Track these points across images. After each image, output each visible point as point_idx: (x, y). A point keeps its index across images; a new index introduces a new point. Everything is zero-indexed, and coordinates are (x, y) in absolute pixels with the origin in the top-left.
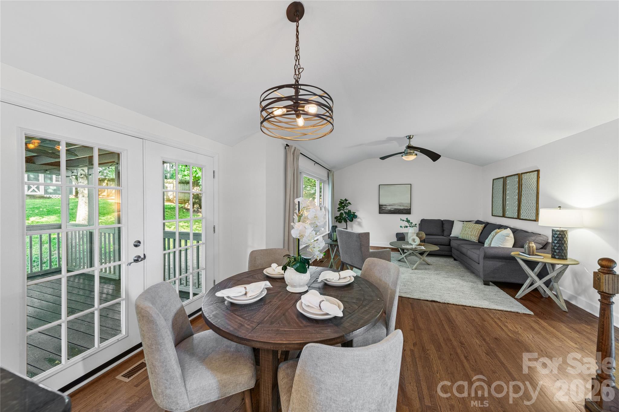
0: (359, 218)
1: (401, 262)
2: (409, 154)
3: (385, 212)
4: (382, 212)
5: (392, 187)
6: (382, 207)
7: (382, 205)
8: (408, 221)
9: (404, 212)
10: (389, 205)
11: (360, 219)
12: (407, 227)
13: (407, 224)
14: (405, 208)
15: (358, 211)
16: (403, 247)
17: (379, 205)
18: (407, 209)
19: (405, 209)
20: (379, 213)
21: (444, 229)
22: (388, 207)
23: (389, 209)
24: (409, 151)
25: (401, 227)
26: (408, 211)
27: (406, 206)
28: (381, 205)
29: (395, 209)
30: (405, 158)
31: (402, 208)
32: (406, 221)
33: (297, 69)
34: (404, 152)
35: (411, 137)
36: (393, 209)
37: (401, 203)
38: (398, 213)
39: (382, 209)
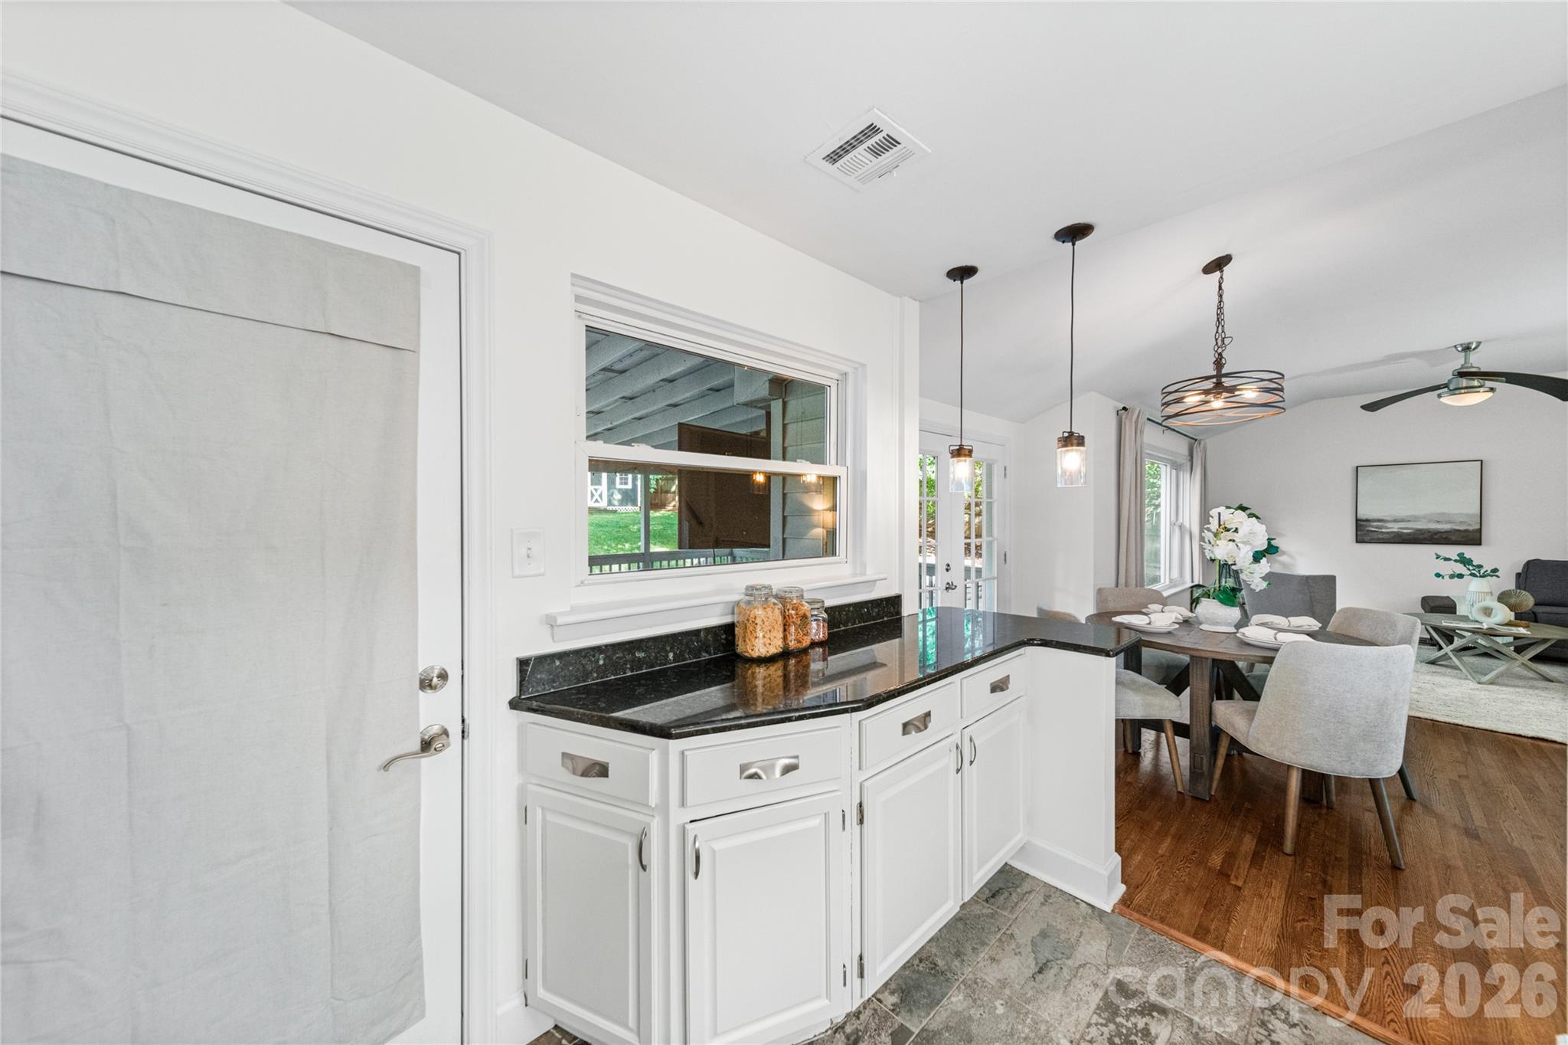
0: (1284, 553)
1: (1435, 666)
2: (1463, 391)
3: (1379, 539)
4: (1367, 539)
5: (1407, 471)
6: (1366, 526)
7: (1367, 520)
8: (1464, 561)
9: (1455, 538)
10: (1395, 521)
11: (1289, 556)
12: (1461, 576)
13: (1460, 568)
14: (1458, 528)
15: (1281, 535)
16: (1444, 624)
17: (1357, 520)
18: (1465, 530)
19: (1459, 531)
20: (1357, 542)
22: (1389, 525)
23: (1395, 530)
24: (1464, 382)
25: (1438, 575)
26: (1473, 538)
27: (1462, 523)
28: (1361, 520)
29: (1419, 530)
30: (1448, 400)
31: (1444, 527)
32: (1456, 561)
33: (1220, 338)
34: (1446, 386)
35: (1473, 347)
36: (1409, 531)
37: (1443, 514)
38: (1429, 540)
39: (1368, 531)
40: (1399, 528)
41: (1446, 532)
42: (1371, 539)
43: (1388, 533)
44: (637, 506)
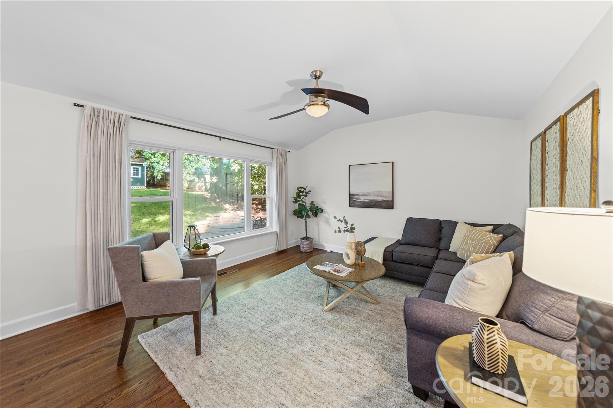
3: (357, 205)
4: (353, 205)
5: (366, 168)
6: (353, 198)
7: (353, 195)
9: (383, 205)
10: (363, 195)
14: (384, 199)
17: (350, 195)
18: (388, 201)
19: (385, 201)
20: (350, 206)
21: (442, 236)
22: (361, 197)
23: (363, 200)
26: (389, 205)
27: (386, 197)
29: (371, 200)
31: (380, 199)
36: (368, 201)
37: (379, 192)
38: (375, 206)
39: (353, 200)
40: (364, 199)
41: (380, 201)
42: (355, 205)
43: (360, 202)
44: (144, 186)
